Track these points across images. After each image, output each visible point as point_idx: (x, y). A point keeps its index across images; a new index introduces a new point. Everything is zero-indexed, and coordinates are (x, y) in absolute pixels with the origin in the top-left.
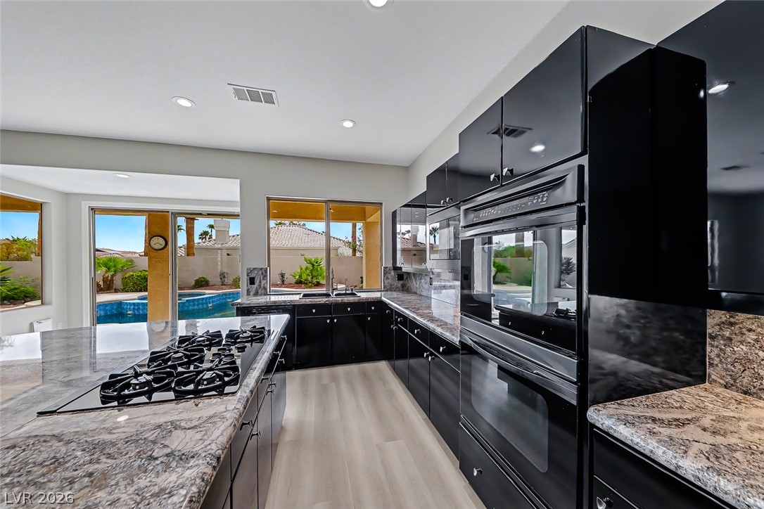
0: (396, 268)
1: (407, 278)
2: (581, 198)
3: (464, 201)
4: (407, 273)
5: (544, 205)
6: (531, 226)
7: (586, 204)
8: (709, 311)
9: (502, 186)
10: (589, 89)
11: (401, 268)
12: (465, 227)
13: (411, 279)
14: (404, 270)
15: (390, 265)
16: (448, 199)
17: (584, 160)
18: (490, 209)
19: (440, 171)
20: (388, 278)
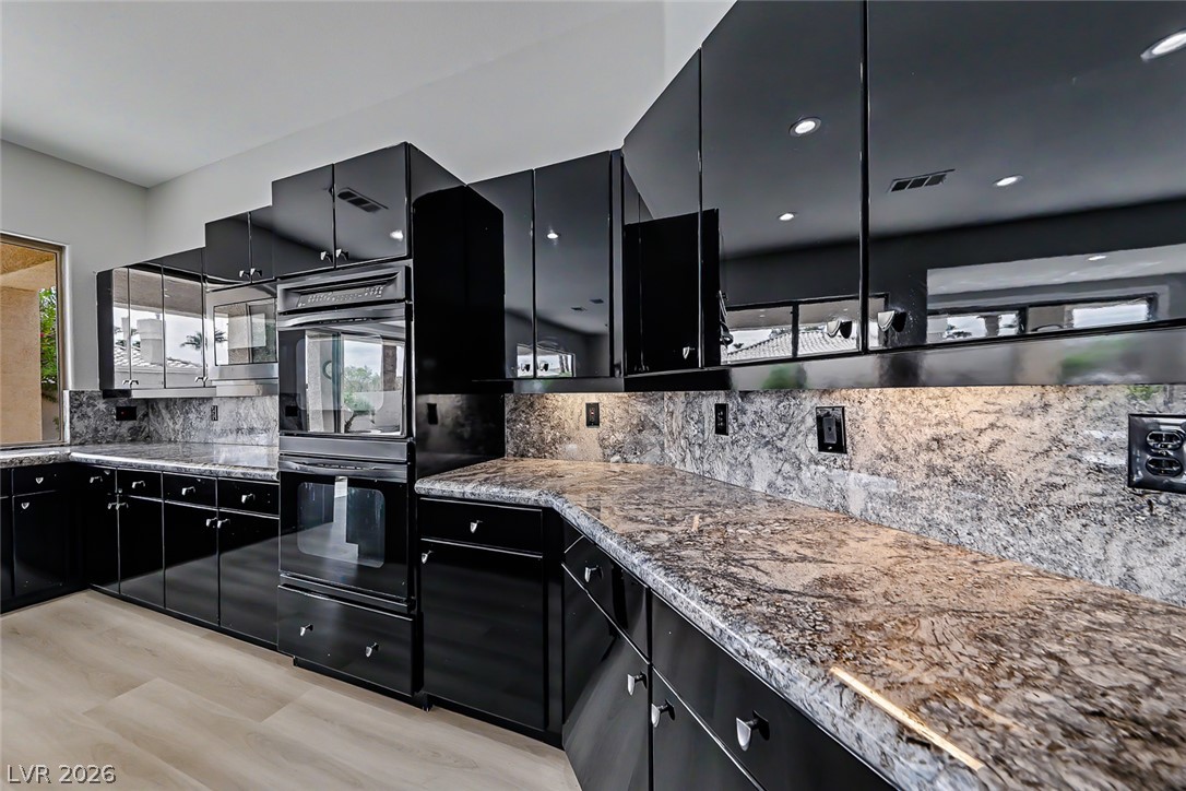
0: (108, 393)
1: (146, 415)
2: (408, 296)
3: (282, 278)
4: (146, 401)
5: (378, 297)
6: (368, 318)
7: (412, 303)
8: (506, 395)
9: (335, 269)
10: (413, 201)
11: (126, 393)
12: (284, 313)
13: (159, 414)
14: (135, 395)
15: (93, 385)
16: (252, 270)
17: (410, 263)
18: (322, 295)
19: (238, 221)
20: (84, 416)
